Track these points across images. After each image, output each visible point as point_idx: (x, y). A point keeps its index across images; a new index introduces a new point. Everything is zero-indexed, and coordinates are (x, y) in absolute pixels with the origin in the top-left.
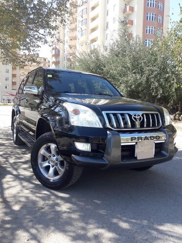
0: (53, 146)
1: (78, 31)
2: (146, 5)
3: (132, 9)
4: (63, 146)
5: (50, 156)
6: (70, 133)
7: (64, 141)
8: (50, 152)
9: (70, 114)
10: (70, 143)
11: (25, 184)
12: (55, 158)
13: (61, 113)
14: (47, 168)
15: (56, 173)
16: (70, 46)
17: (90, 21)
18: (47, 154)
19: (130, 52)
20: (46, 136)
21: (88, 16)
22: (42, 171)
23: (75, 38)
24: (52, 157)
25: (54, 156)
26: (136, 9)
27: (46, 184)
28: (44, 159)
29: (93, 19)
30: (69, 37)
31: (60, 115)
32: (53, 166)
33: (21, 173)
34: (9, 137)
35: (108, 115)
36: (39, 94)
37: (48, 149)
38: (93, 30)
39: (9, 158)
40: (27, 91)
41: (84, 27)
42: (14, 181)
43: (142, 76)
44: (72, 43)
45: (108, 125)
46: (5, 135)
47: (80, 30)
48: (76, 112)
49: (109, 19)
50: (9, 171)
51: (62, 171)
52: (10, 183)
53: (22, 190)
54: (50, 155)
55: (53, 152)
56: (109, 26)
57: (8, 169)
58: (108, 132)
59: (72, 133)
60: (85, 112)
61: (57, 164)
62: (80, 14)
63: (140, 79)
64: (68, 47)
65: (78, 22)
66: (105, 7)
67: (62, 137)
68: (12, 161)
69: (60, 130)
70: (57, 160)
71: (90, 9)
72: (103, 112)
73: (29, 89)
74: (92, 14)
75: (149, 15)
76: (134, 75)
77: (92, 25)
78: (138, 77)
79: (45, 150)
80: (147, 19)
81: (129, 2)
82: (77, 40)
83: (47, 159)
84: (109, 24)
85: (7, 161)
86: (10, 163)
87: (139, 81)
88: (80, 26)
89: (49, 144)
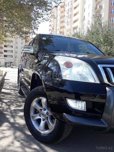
0: (44, 100)
1: (65, 22)
2: (110, 4)
3: (101, 7)
4: (53, 100)
5: (42, 110)
6: (61, 88)
7: (54, 94)
8: (41, 105)
9: (62, 67)
10: (61, 97)
11: (18, 134)
12: (45, 112)
13: (52, 68)
14: (39, 121)
15: (46, 127)
16: (60, 32)
17: (73, 16)
18: (39, 108)
19: (102, 31)
20: (37, 89)
21: (72, 13)
22: (34, 123)
23: (64, 27)
24: (43, 110)
25: (45, 110)
26: (103, 7)
27: (37, 137)
28: (36, 112)
29: (75, 15)
30: (60, 27)
31: (51, 70)
32: (44, 120)
33: (17, 121)
34: (16, 89)
35: (104, 68)
36: (35, 53)
37: (40, 102)
38: (75, 21)
39: (11, 105)
40: (25, 50)
41: (69, 20)
42: (9, 130)
43: (111, 48)
44: (62, 30)
45: (106, 81)
46: (14, 87)
47: (67, 22)
48: (69, 65)
49: (86, 14)
50: (8, 119)
51: (52, 126)
52: (5, 132)
53: (12, 143)
54: (41, 108)
55: (44, 106)
56: (85, 19)
57: (8, 116)
58: (107, 88)
59: (63, 88)
60: (79, 65)
61: (48, 118)
62: (67, 12)
63: (110, 50)
64: (59, 32)
65: (65, 17)
66: (83, 6)
67: (52, 91)
68: (13, 108)
69: (51, 85)
70: (48, 114)
71: (73, 8)
72: (99, 66)
73: (27, 49)
74: (75, 12)
75: (112, 11)
76: (106, 47)
77: (74, 18)
78: (109, 48)
79: (36, 103)
80: (111, 13)
81: (99, 3)
82: (65, 28)
83: (38, 112)
84: (86, 17)
85: (9, 108)
86: (11, 111)
87: (109, 51)
88: (67, 19)
89: (41, 98)
